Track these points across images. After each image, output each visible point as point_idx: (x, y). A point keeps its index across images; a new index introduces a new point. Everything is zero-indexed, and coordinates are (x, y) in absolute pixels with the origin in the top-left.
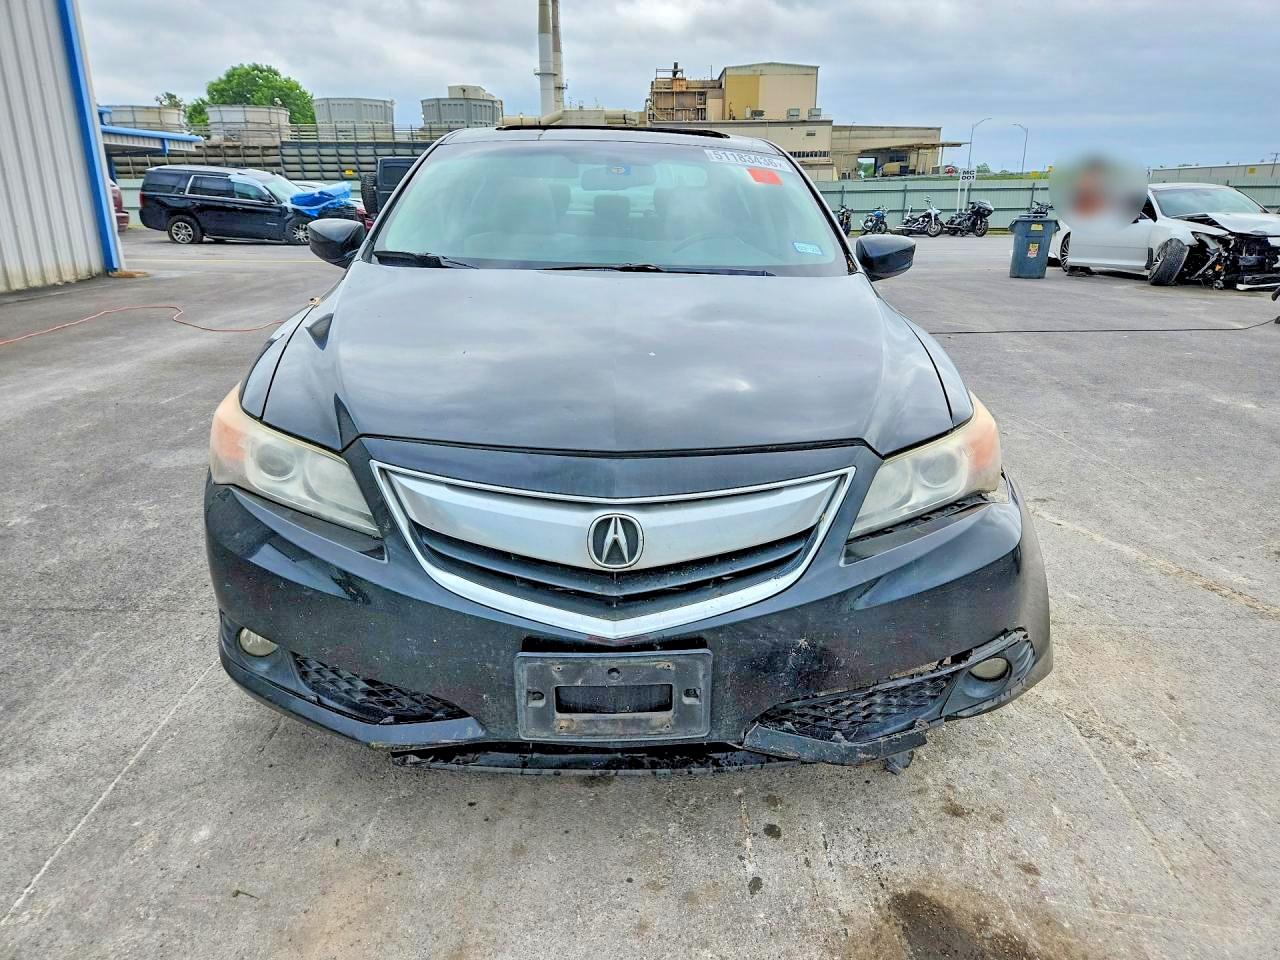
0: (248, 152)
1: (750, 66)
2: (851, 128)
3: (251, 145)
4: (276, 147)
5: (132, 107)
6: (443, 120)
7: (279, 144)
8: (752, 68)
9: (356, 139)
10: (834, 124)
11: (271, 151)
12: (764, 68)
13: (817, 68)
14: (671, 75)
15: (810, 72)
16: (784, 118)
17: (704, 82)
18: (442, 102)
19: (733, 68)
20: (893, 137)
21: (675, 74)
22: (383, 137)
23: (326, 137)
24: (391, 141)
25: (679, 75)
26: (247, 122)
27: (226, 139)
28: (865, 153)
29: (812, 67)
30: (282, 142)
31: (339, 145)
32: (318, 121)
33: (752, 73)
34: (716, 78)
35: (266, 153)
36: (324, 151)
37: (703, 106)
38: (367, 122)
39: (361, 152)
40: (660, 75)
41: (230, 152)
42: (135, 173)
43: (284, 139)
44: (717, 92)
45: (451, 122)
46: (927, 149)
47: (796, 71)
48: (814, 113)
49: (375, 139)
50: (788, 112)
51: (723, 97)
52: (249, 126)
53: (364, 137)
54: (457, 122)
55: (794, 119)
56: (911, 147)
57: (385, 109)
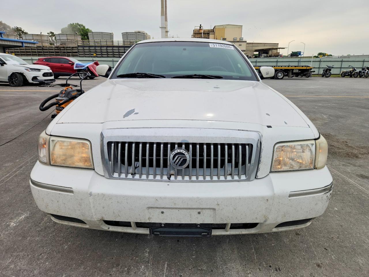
0: (67, 49)
1: (222, 25)
2: (253, 43)
3: (68, 46)
4: (76, 47)
5: (32, 34)
6: (128, 39)
7: (77, 46)
8: (223, 26)
9: (101, 45)
10: (247, 42)
11: (75, 48)
12: (226, 26)
13: (242, 26)
14: (199, 28)
15: (240, 27)
16: (232, 40)
17: (209, 30)
18: (128, 33)
19: (217, 26)
20: (264, 46)
21: (200, 27)
22: (109, 44)
23: (92, 44)
24: (112, 45)
25: (201, 28)
26: (67, 39)
27: (61, 45)
28: (256, 51)
29: (241, 26)
30: (78, 46)
31: (95, 47)
32: (90, 39)
33: (223, 27)
34: (212, 29)
35: (73, 49)
36: (91, 48)
37: (208, 37)
38: (105, 40)
39: (102, 48)
40: (196, 28)
41: (61, 48)
42: (32, 55)
43: (79, 45)
44: (213, 33)
45: (131, 40)
46: (275, 49)
47: (236, 27)
48: (241, 39)
49: (107, 45)
50: (234, 39)
51: (214, 34)
52: (68, 40)
53: (104, 44)
54: (133, 40)
55: (235, 41)
56: (270, 49)
57: (111, 35)
